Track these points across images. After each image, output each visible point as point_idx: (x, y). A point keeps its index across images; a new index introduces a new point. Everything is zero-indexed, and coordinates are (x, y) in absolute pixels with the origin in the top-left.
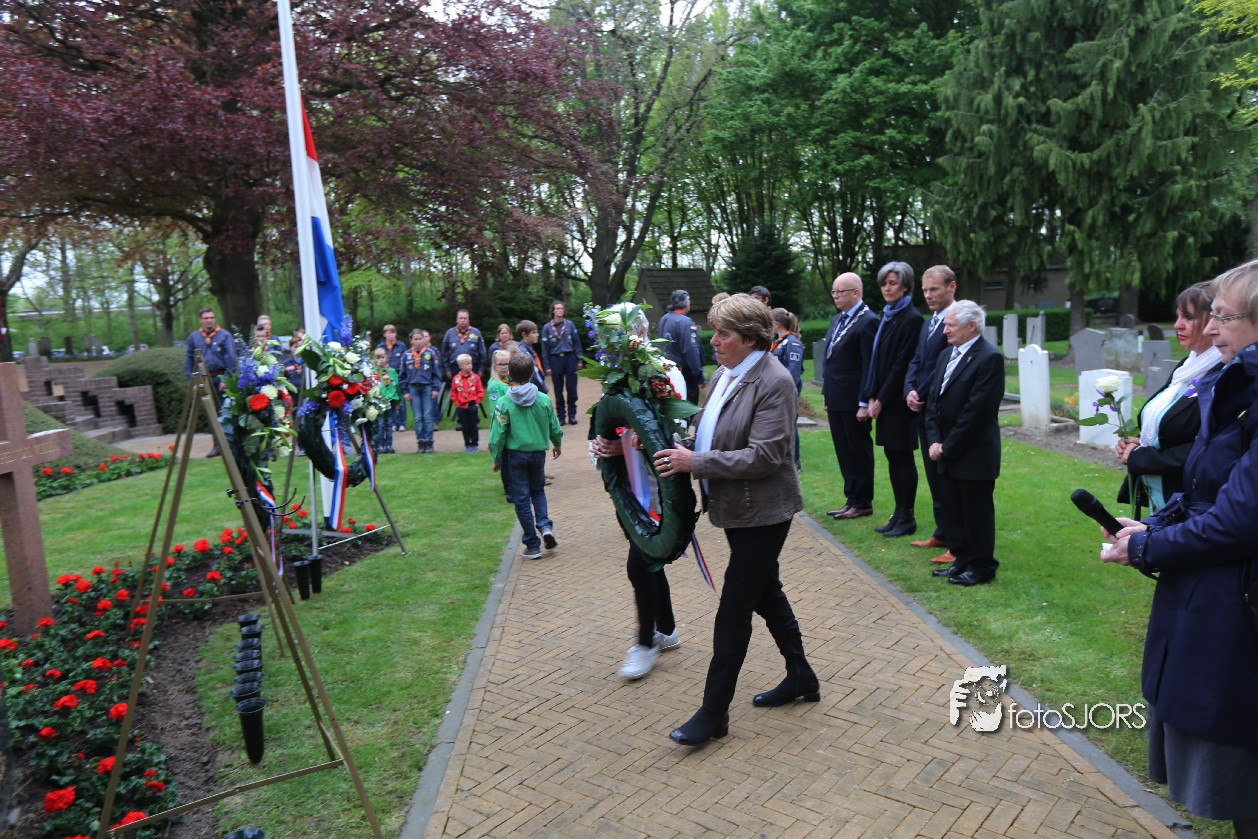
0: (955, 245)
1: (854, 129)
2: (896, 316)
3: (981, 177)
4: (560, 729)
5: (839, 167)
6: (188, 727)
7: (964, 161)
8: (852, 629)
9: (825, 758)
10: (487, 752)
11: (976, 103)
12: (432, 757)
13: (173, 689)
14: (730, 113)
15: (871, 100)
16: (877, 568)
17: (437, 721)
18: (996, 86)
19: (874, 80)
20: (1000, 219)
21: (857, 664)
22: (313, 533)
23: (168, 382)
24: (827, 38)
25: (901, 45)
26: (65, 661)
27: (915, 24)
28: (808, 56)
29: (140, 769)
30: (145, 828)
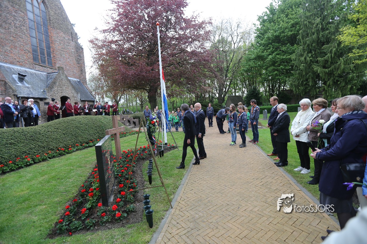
0: (296, 90)
1: (273, 66)
3: (302, 75)
5: (270, 74)
7: (298, 72)
9: (254, 194)
10: (189, 187)
11: (300, 59)
12: (180, 187)
13: (139, 171)
14: (246, 65)
15: (277, 60)
17: (181, 180)
18: (305, 56)
19: (277, 56)
20: (306, 84)
23: (141, 118)
24: (267, 48)
25: (284, 48)
26: (123, 164)
27: (287, 44)
28: (263, 52)
29: (133, 183)
30: (133, 192)
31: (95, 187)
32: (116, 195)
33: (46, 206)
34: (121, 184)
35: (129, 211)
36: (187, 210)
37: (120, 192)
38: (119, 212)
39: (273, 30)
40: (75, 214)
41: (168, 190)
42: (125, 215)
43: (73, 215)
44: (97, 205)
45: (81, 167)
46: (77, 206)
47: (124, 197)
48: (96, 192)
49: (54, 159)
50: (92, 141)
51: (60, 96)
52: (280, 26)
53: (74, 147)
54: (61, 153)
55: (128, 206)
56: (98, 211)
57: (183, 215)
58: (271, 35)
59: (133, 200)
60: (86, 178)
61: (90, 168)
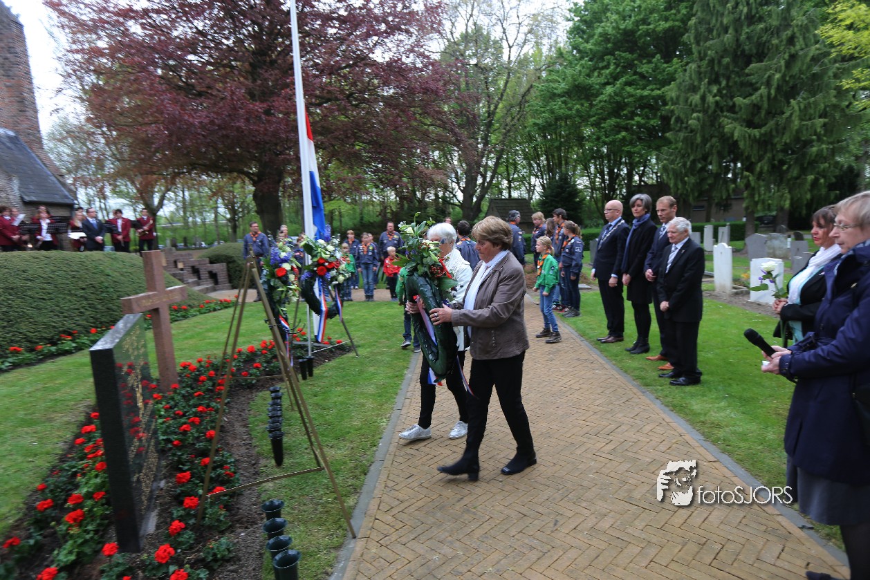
0: (676, 184)
1: (616, 117)
2: (640, 225)
3: (692, 144)
4: (441, 457)
5: (607, 139)
6: (245, 445)
7: (682, 135)
8: (610, 406)
9: (594, 479)
10: (402, 467)
11: (689, 101)
12: (372, 468)
13: (237, 425)
14: (543, 109)
15: (626, 100)
16: (626, 372)
17: (375, 448)
18: (702, 90)
19: (628, 89)
20: (703, 169)
21: (613, 427)
22: (309, 344)
23: (234, 261)
24: (601, 65)
25: (645, 68)
26: (184, 407)
27: (653, 55)
28: (589, 76)
29: (221, 465)
30: (225, 495)
31: (90, 490)
32: (165, 513)
34: (182, 471)
35: (216, 560)
36: (404, 540)
37: (178, 500)
38: (181, 565)
39: (619, 13)
41: (339, 480)
42: (202, 576)
44: (98, 552)
45: (31, 423)
46: (19, 561)
47: (195, 516)
48: (93, 506)
50: (70, 334)
55: (211, 544)
56: (103, 571)
57: (390, 556)
58: (613, 28)
59: (225, 523)
60: (54, 460)
61: (68, 423)
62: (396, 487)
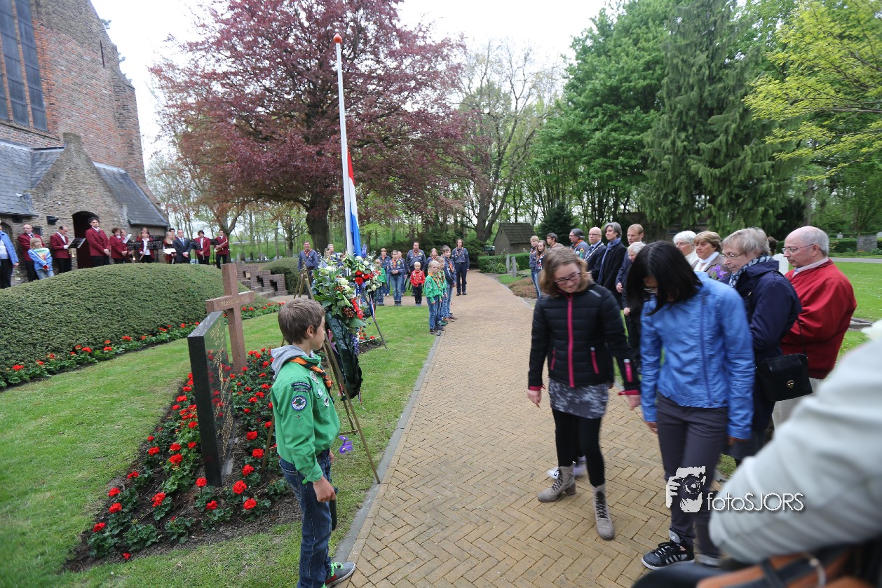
0: (651, 213)
1: (603, 157)
2: (613, 247)
3: (665, 180)
5: (596, 176)
7: (656, 173)
10: (417, 433)
11: (662, 145)
14: (543, 150)
15: (612, 143)
17: (397, 419)
18: (673, 137)
19: (613, 134)
20: (673, 201)
23: (291, 272)
24: (591, 114)
25: (627, 117)
26: (252, 385)
27: (634, 107)
28: (581, 123)
31: (185, 441)
32: (239, 461)
33: (54, 493)
35: (276, 494)
36: (416, 485)
37: (249, 452)
38: (251, 496)
39: (606, 73)
40: (135, 509)
41: (369, 442)
42: (266, 504)
43: (131, 511)
44: (191, 485)
45: (140, 393)
46: (138, 488)
47: (261, 463)
48: (188, 453)
49: (65, 374)
50: (165, 328)
51: (71, 212)
52: (621, 64)
53: (117, 344)
54: (84, 359)
55: (274, 482)
56: (196, 498)
57: (405, 496)
58: (601, 84)
60: (157, 420)
61: (166, 395)
62: (412, 448)
